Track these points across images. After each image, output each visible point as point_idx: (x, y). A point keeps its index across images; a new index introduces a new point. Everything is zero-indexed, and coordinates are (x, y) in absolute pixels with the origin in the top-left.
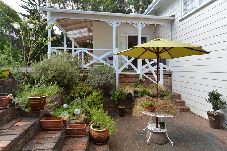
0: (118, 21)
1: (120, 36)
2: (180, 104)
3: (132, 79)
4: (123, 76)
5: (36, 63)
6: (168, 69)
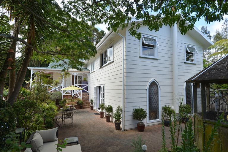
3: (69, 97)
4: (65, 96)
6: (87, 92)
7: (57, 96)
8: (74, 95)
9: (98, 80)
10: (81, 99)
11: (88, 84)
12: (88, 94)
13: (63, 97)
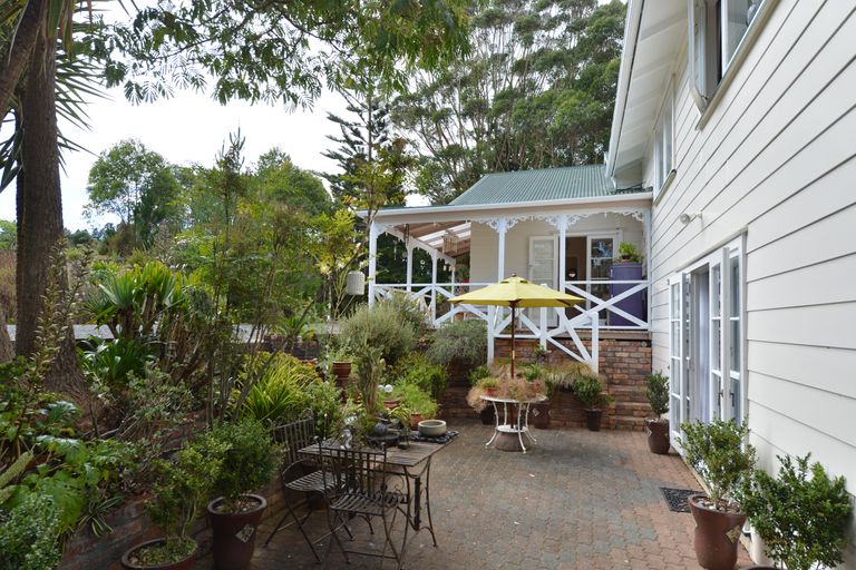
0: (511, 218)
1: (535, 242)
2: (644, 414)
3: (524, 350)
4: (505, 343)
5: (344, 318)
6: (643, 325)
7: (458, 342)
8: (549, 344)
9: (687, 219)
10: (595, 369)
11: (644, 278)
12: (649, 343)
13: (495, 349)
